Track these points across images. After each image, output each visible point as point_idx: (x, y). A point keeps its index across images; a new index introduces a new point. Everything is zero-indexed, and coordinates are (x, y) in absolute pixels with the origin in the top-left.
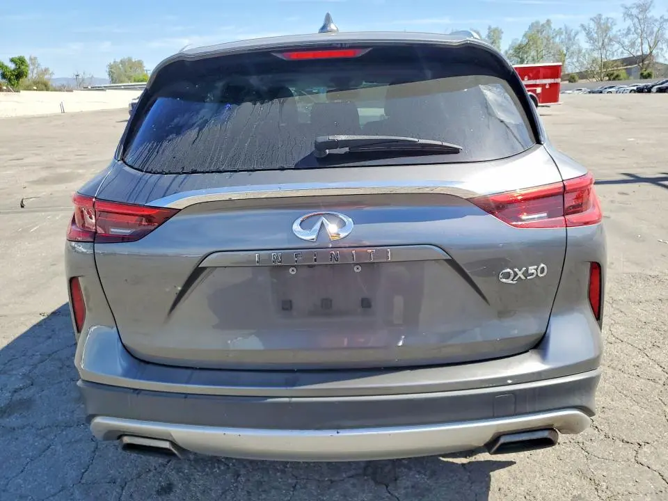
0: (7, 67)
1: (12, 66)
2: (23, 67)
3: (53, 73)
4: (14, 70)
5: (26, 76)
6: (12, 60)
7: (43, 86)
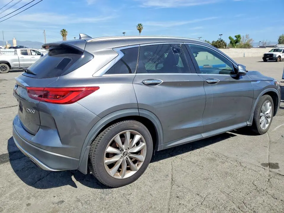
0: (233, 39)
1: (235, 39)
2: (239, 39)
3: (253, 41)
4: (235, 40)
5: (239, 42)
6: (236, 36)
7: (247, 46)
